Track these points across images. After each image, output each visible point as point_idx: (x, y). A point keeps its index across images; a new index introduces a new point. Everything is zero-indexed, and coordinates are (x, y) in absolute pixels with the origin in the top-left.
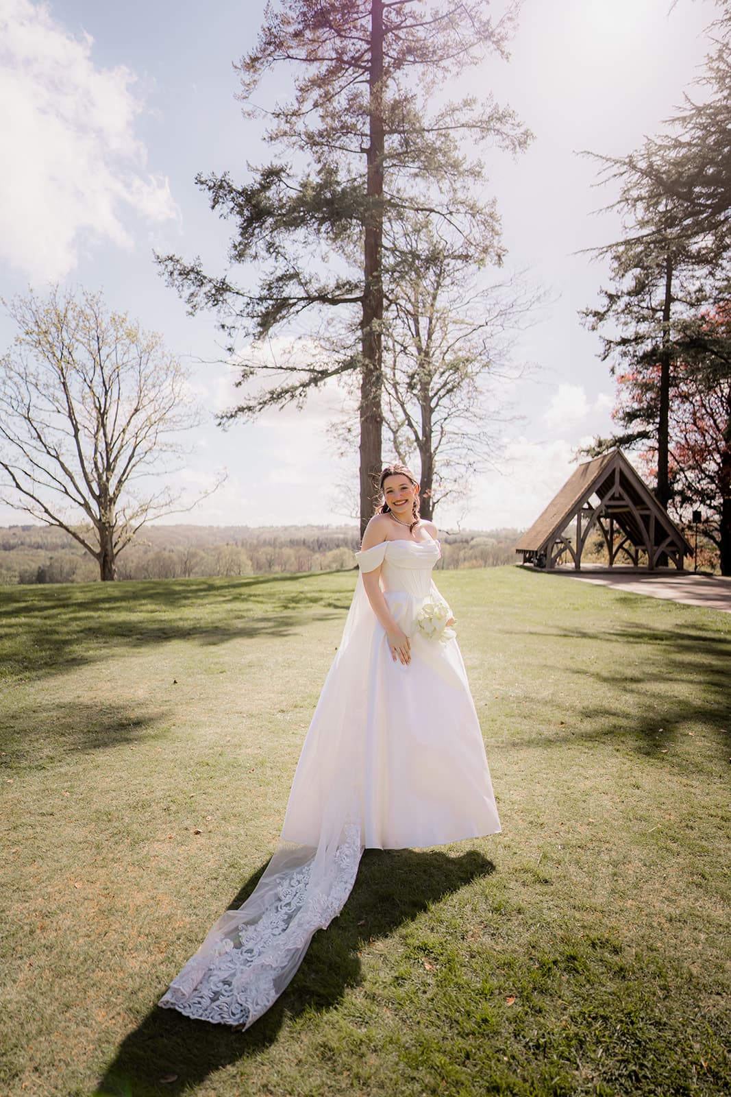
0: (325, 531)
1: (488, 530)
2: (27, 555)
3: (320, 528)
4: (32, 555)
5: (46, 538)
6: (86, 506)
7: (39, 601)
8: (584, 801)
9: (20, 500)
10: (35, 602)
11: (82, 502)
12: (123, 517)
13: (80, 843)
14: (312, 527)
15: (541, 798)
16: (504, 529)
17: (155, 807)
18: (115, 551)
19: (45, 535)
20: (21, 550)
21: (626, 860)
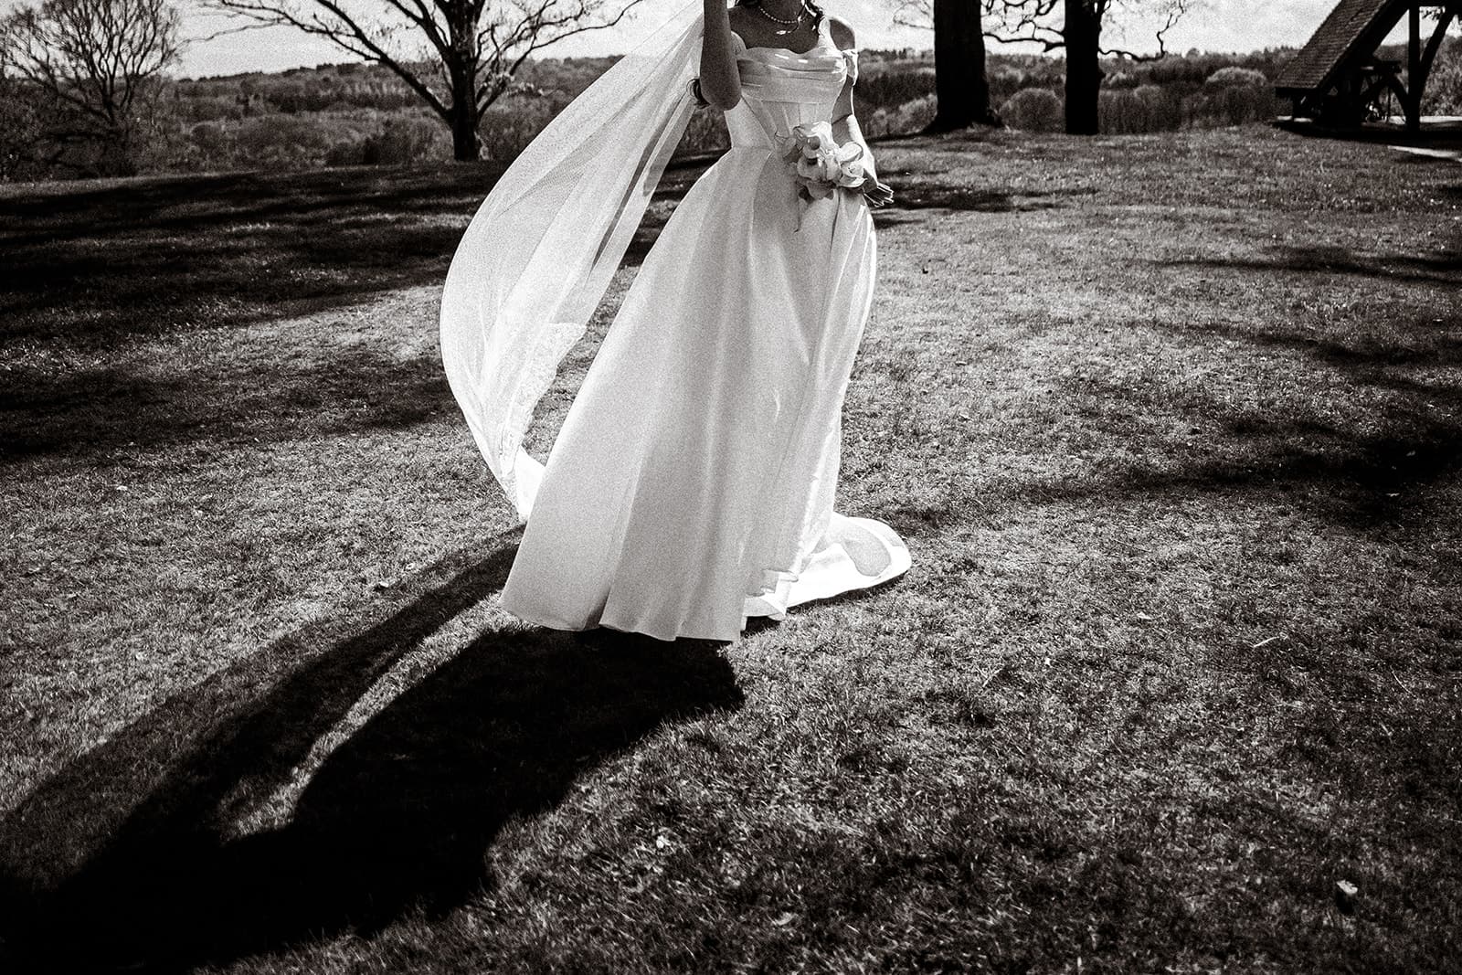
0: (898, 62)
1: (1248, 53)
2: (348, 118)
3: (889, 56)
4: (355, 118)
5: (380, 87)
6: (427, 24)
7: (309, 194)
8: (1151, 580)
9: (315, 16)
10: (303, 197)
11: (420, 15)
12: (491, 42)
13: (180, 592)
14: (873, 53)
15: (1060, 569)
16: (1284, 49)
17: (330, 541)
18: (479, 107)
19: (378, 80)
20: (337, 109)
21: (1176, 692)
